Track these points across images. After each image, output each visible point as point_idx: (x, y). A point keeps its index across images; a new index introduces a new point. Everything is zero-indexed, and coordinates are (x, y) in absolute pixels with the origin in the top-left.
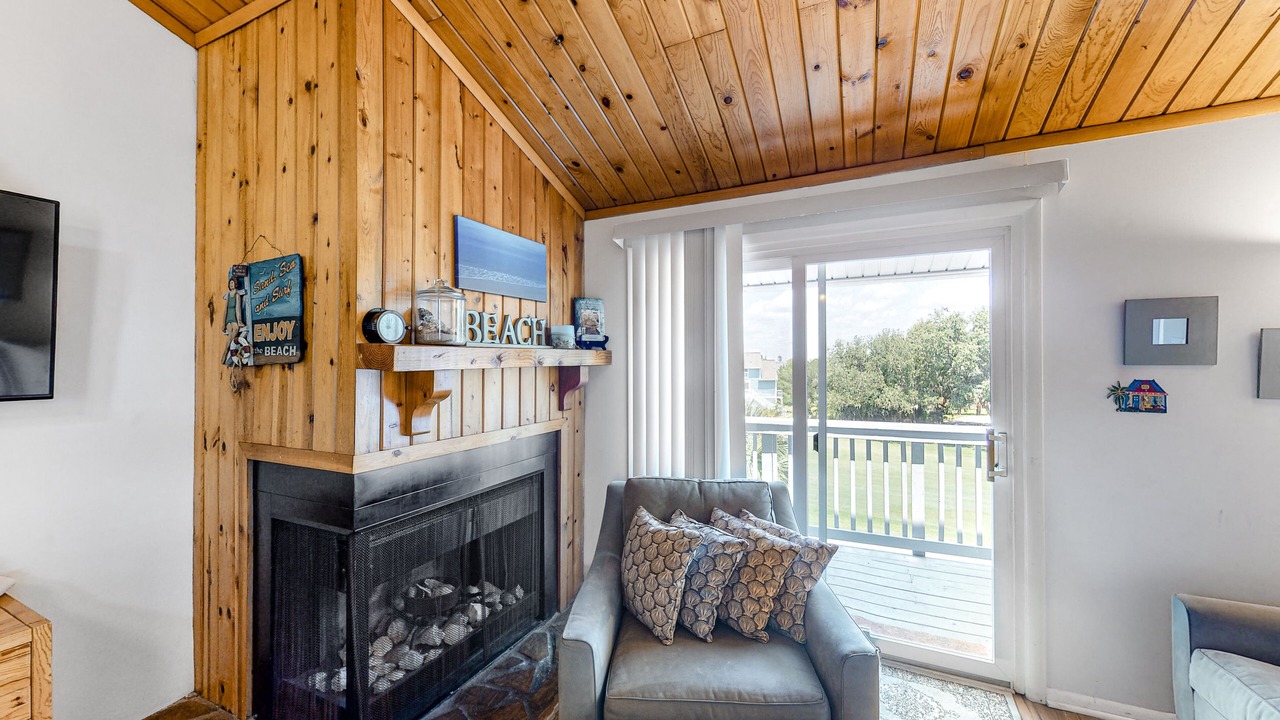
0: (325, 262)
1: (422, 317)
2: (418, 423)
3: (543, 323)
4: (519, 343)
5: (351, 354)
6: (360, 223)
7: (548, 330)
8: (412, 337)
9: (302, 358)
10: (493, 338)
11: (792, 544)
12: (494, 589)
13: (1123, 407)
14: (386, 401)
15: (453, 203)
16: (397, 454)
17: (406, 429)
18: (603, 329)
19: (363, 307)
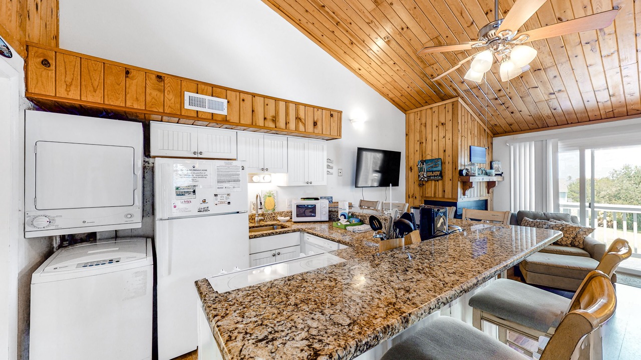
0: (448, 159)
5: (455, 179)
9: (442, 179)
15: (470, 143)
16: (462, 199)
17: (464, 194)
18: (501, 170)
19: (459, 169)
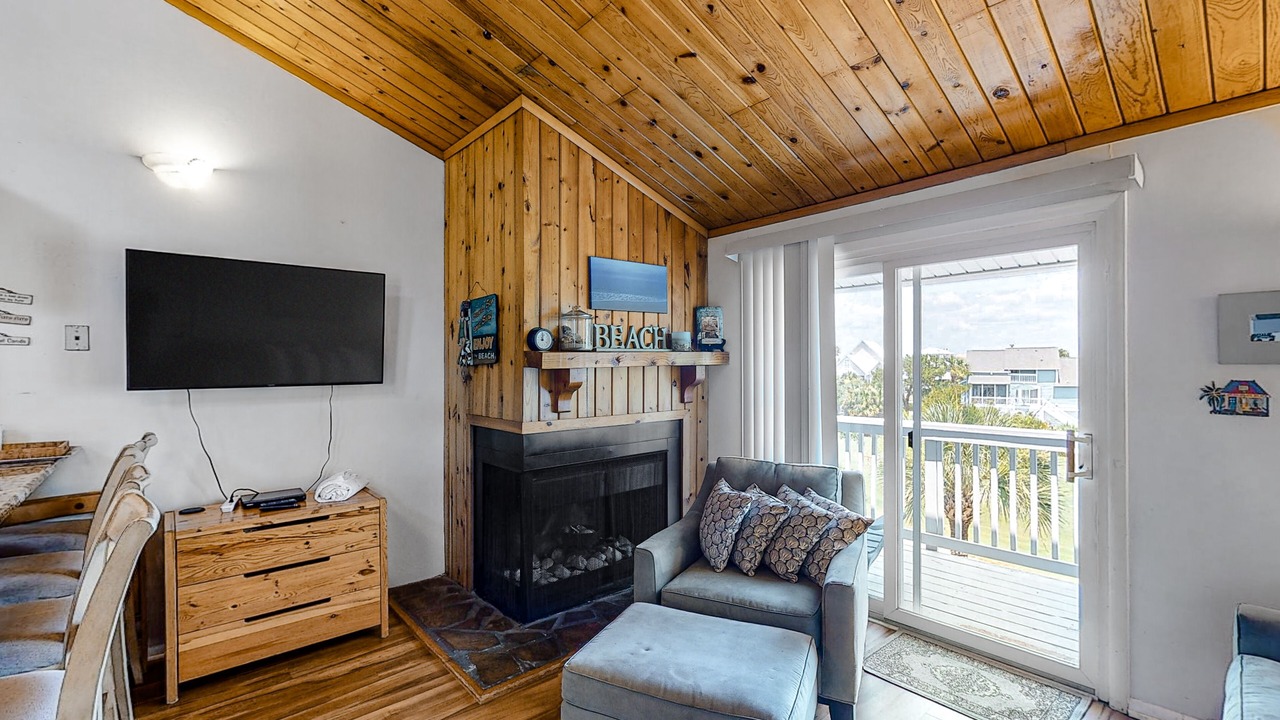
0: (509, 299)
1: (564, 331)
2: (562, 405)
3: (665, 331)
4: (641, 347)
5: (521, 359)
6: (526, 274)
7: (669, 336)
8: (557, 346)
9: (498, 361)
10: (620, 344)
11: (829, 513)
12: (628, 542)
13: (1218, 409)
14: (542, 389)
15: (588, 248)
16: (549, 424)
17: (555, 408)
18: (722, 333)
19: (527, 328)
